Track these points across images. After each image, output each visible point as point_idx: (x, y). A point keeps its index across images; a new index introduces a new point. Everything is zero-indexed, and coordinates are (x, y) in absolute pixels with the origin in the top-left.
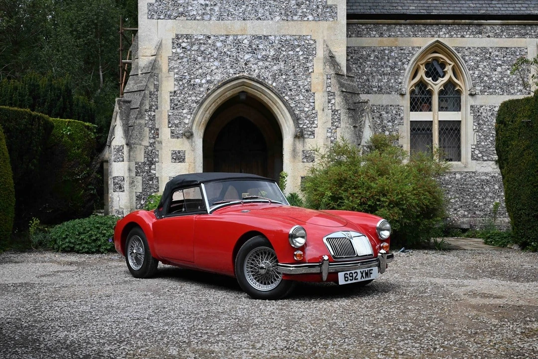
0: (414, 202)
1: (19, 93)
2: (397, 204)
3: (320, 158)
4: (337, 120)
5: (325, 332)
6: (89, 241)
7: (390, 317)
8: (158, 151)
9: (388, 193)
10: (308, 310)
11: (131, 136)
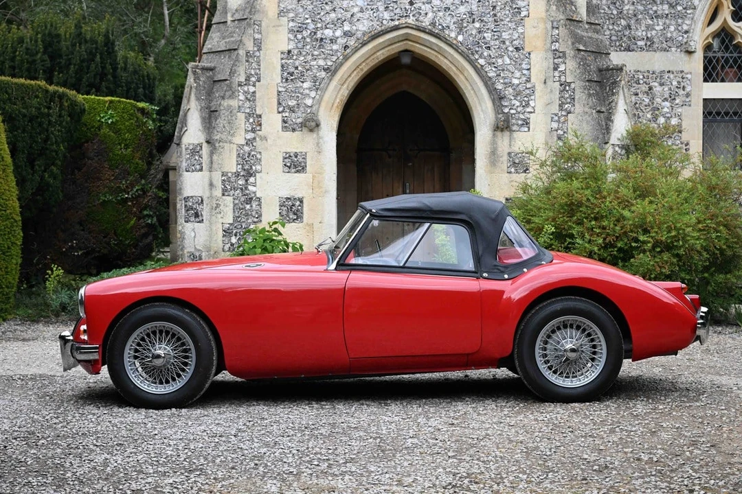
0: (698, 244)
1: (27, 49)
2: (668, 247)
3: (538, 167)
4: (569, 100)
5: (517, 461)
7: (630, 440)
8: (260, 153)
9: (653, 228)
10: (495, 426)
11: (214, 128)
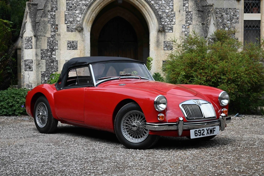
0: (246, 80)
2: (234, 81)
3: (177, 47)
4: (190, 19)
5: (180, 172)
6: (7, 107)
7: (228, 162)
8: (57, 41)
9: (227, 73)
10: (167, 157)
11: (37, 30)
